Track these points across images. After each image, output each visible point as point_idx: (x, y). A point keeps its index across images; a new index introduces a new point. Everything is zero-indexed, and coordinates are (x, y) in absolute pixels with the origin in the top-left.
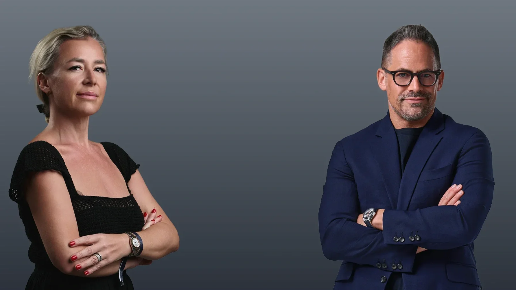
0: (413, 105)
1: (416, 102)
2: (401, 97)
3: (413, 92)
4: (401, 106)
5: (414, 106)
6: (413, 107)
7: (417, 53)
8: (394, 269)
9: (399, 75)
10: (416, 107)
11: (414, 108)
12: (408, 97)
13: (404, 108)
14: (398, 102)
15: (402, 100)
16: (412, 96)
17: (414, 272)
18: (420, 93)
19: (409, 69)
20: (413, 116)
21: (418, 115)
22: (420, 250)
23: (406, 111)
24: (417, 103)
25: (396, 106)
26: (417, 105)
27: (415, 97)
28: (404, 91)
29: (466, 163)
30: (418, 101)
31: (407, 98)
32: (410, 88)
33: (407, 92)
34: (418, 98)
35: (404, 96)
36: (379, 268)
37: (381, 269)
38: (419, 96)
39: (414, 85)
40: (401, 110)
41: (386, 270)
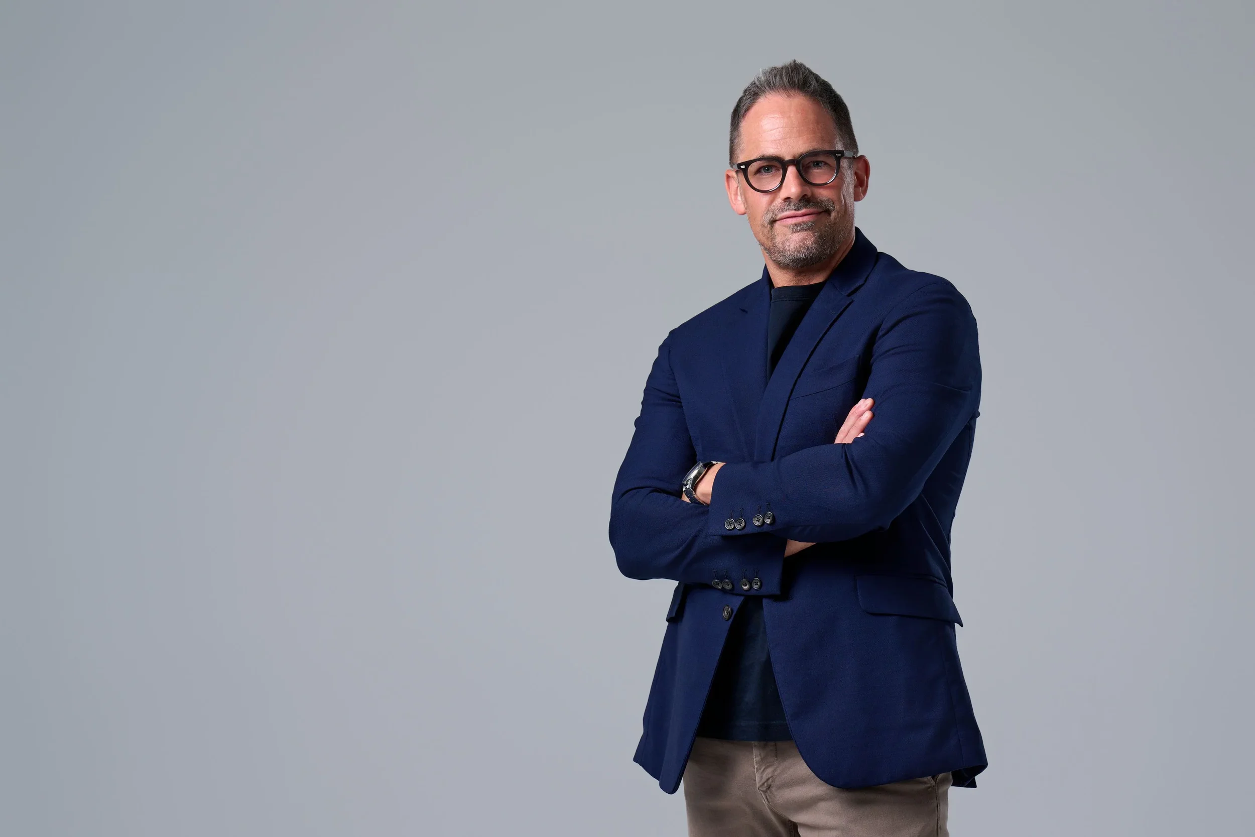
0: (795, 227)
1: (800, 220)
2: (769, 217)
3: (790, 202)
4: (773, 239)
5: (797, 228)
6: (797, 231)
7: (790, 117)
8: (746, 591)
9: (758, 171)
10: (802, 230)
11: (799, 233)
12: (783, 211)
13: (778, 240)
14: (766, 230)
15: (773, 222)
16: (789, 209)
17: (784, 594)
18: (805, 200)
19: (775, 153)
20: (798, 252)
21: (808, 248)
22: (795, 546)
23: (783, 243)
24: (803, 222)
25: (764, 239)
26: (804, 226)
27: (796, 210)
28: (772, 201)
29: (889, 350)
30: (805, 219)
31: (780, 216)
32: (783, 194)
33: (779, 201)
34: (803, 211)
35: (773, 214)
36: (719, 589)
37: (723, 590)
38: (805, 207)
39: (792, 186)
40: (774, 246)
41: (732, 592)
